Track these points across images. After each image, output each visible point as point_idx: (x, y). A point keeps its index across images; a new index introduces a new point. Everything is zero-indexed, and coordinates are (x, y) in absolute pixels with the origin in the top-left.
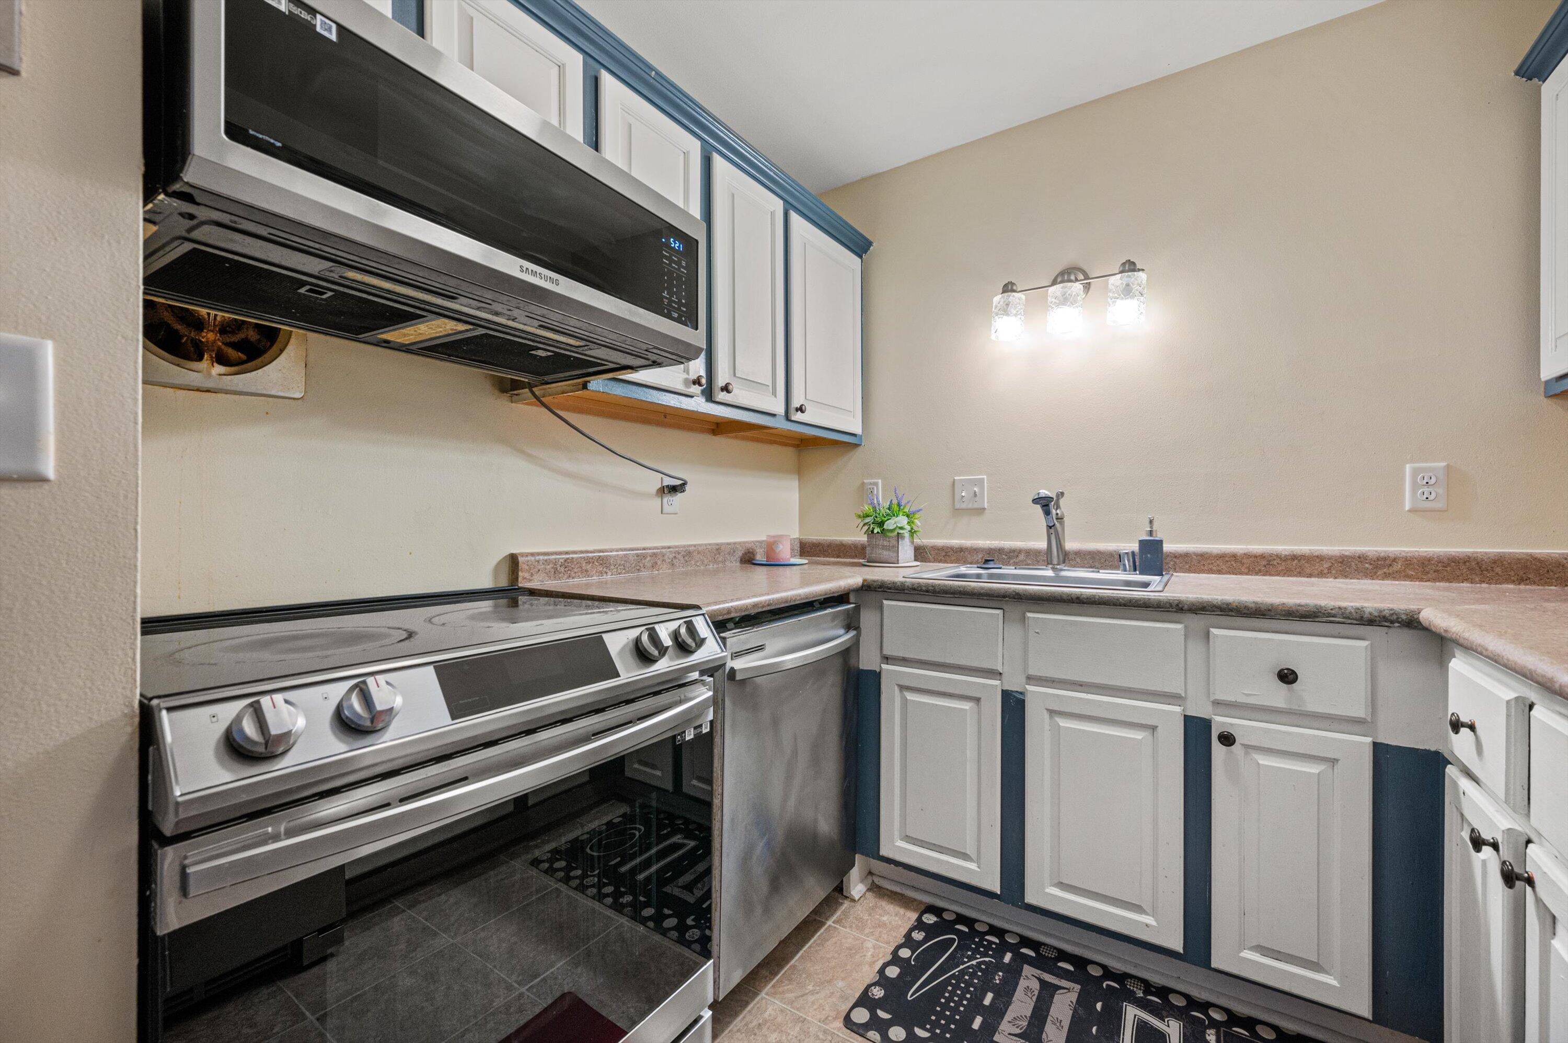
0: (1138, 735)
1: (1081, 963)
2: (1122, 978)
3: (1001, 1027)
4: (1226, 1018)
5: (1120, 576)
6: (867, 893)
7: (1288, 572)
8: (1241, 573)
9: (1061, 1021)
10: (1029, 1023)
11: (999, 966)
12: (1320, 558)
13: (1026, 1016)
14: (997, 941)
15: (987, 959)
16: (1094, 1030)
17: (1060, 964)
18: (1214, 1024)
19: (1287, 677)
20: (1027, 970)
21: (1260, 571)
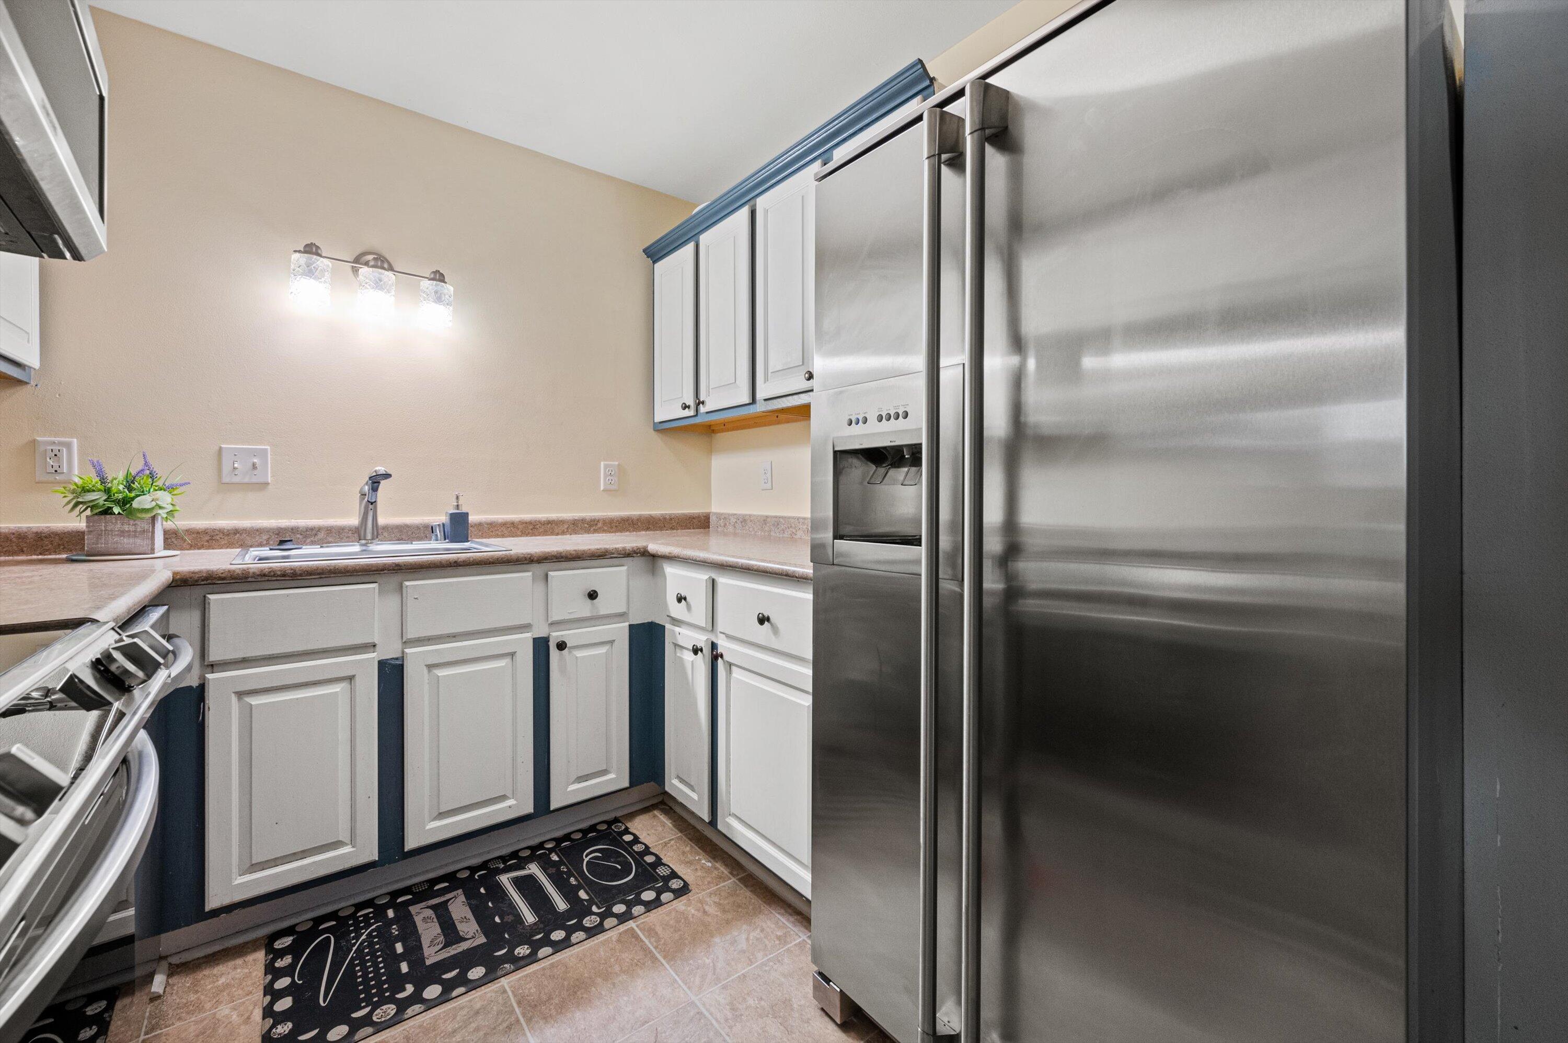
0: (502, 663)
1: (451, 878)
2: (484, 865)
3: (426, 954)
4: (555, 843)
5: (433, 545)
6: (170, 981)
7: (545, 533)
8: (517, 536)
9: (465, 917)
10: (444, 935)
11: (389, 923)
12: (562, 522)
13: (439, 934)
14: (371, 910)
15: (374, 927)
16: (490, 904)
17: (436, 888)
18: (551, 850)
19: (593, 595)
20: (413, 909)
21: (529, 533)
